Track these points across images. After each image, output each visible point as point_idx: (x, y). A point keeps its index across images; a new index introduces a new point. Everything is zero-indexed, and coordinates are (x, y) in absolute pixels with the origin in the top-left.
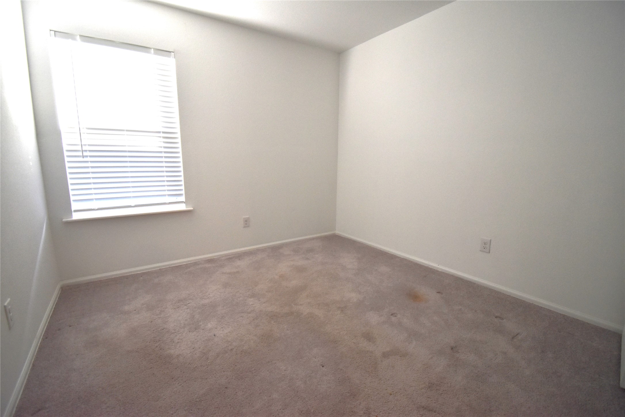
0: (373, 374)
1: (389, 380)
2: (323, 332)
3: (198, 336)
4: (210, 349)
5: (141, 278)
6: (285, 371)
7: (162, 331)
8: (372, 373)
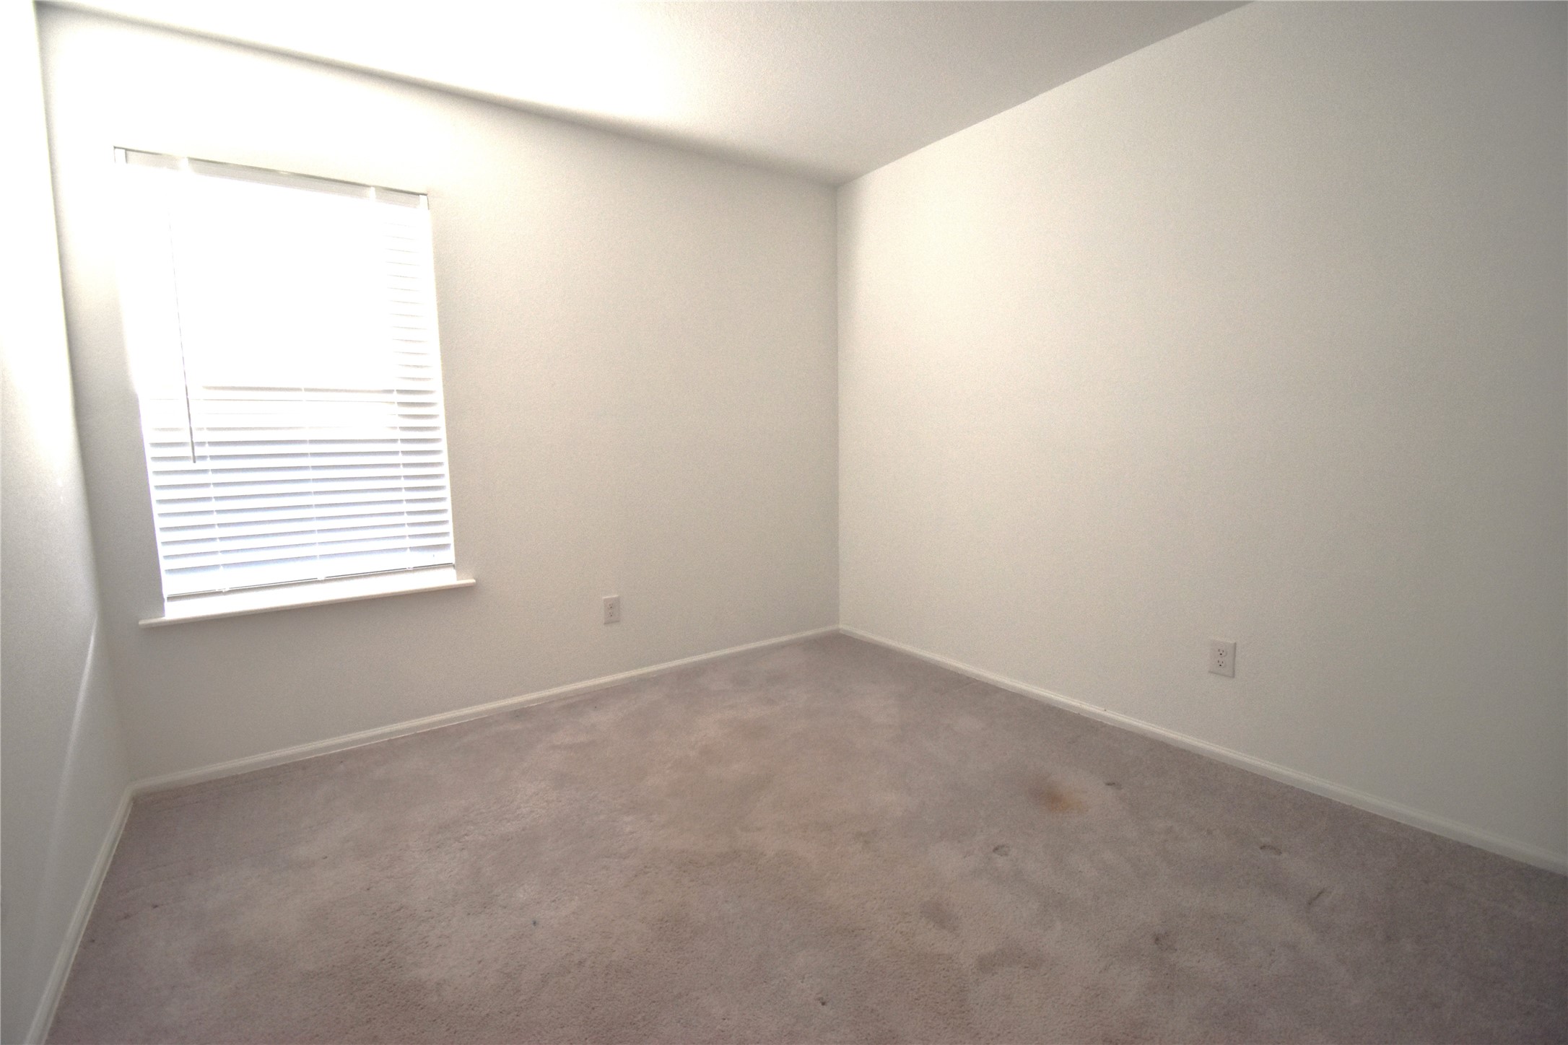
0: (955, 1021)
1: (999, 1035)
2: (821, 903)
3: (490, 927)
4: (523, 963)
5: (342, 767)
6: (724, 1019)
7: (397, 914)
8: (955, 1018)
